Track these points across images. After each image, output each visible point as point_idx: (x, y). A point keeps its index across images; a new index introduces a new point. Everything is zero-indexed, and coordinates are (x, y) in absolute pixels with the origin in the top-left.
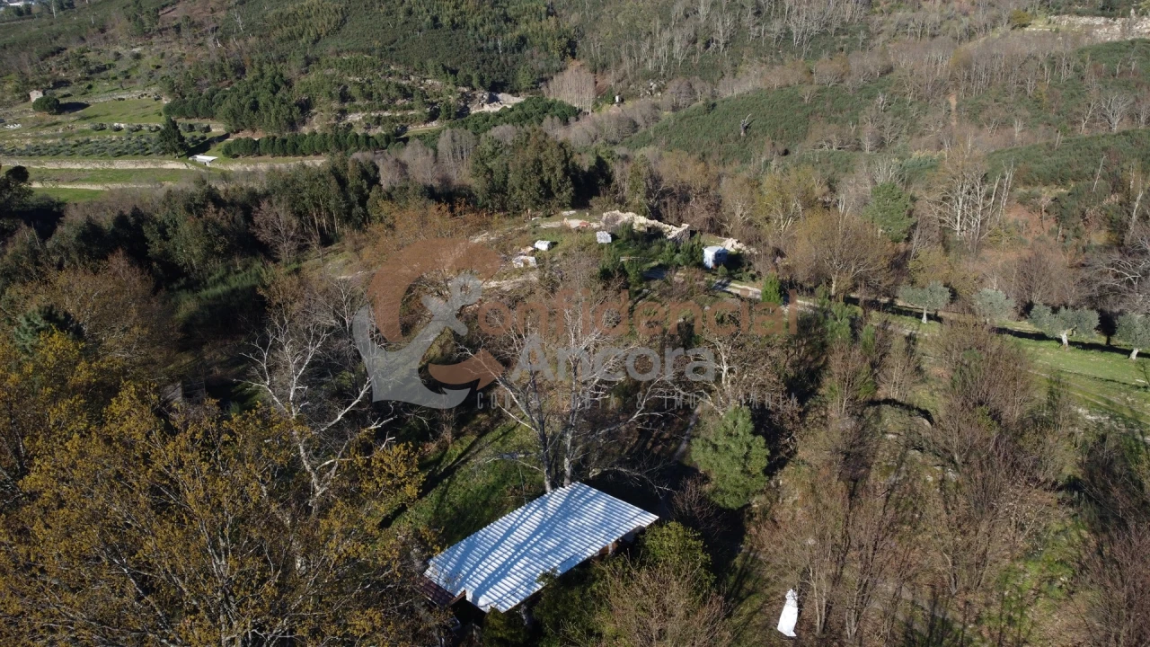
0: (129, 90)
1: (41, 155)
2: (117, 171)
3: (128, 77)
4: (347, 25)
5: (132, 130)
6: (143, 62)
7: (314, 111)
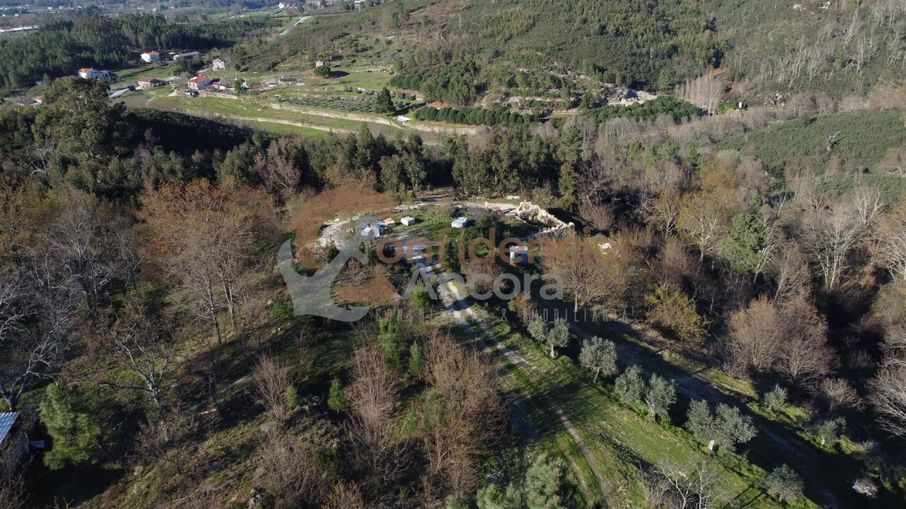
0: (376, 65)
1: (308, 105)
2: (348, 121)
3: (379, 57)
4: (535, 28)
5: (367, 94)
6: (391, 47)
7: (487, 92)
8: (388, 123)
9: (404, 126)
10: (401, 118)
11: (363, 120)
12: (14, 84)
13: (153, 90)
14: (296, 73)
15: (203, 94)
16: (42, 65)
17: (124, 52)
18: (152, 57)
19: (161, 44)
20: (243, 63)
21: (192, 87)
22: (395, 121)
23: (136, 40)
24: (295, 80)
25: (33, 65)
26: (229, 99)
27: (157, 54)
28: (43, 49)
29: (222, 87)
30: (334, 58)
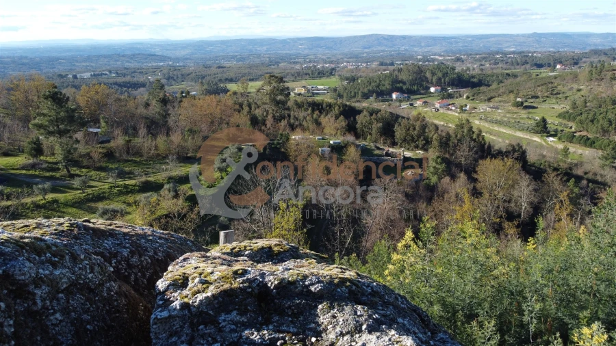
0: (560, 104)
1: (497, 123)
3: (566, 99)
8: (539, 141)
9: (548, 144)
10: (551, 139)
11: (525, 137)
12: (360, 97)
13: (422, 107)
14: (502, 104)
15: (441, 111)
16: (375, 89)
17: (421, 85)
18: (436, 90)
19: (445, 83)
20: (473, 96)
21: (436, 106)
22: (545, 141)
23: (432, 80)
24: (498, 108)
25: (371, 88)
26: (454, 115)
27: (439, 88)
28: (380, 81)
29: (453, 108)
30: (533, 97)
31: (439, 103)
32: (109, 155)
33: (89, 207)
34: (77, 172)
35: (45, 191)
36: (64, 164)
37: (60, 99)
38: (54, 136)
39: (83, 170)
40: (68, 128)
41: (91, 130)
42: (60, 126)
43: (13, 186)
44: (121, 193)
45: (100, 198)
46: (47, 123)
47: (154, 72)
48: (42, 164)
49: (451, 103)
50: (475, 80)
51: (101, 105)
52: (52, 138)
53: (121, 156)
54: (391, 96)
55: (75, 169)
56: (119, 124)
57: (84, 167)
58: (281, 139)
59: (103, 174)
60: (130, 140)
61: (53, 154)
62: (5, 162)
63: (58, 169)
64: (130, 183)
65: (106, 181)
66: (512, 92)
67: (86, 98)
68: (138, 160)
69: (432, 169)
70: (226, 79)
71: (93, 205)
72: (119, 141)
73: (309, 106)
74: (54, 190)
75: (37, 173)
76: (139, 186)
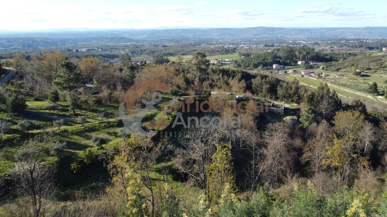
0: (386, 74)
2: (355, 94)
8: (372, 98)
9: (378, 100)
10: (380, 97)
11: (362, 95)
12: (252, 67)
13: (292, 74)
14: (346, 73)
15: (305, 76)
16: (262, 62)
17: (292, 60)
18: (302, 63)
19: (308, 59)
20: (327, 67)
21: (302, 73)
22: (376, 98)
23: (299, 56)
24: (344, 76)
25: (259, 61)
26: (314, 80)
27: (304, 62)
28: (265, 57)
29: (313, 75)
30: (367, 69)
31: (304, 71)
32: (99, 102)
33: (86, 135)
34: (79, 112)
35: (60, 125)
36: (72, 107)
37: (71, 67)
38: (67, 90)
39: (83, 111)
40: (75, 85)
41: (88, 85)
42: (70, 84)
43: (41, 120)
44: (106, 127)
45: (93, 129)
46: (63, 82)
47: (124, 48)
48: (58, 107)
49: (312, 72)
50: (328, 57)
51: (94, 70)
52: (65, 91)
53: (106, 103)
54: (272, 67)
55: (78, 110)
56: (105, 82)
57: (83, 109)
58: (205, 94)
59: (95, 114)
60: (112, 93)
61: (65, 101)
62: (37, 105)
63: (68, 110)
64: (111, 121)
65: (97, 119)
66: (353, 65)
67: (85, 66)
68: (116, 106)
69: (305, 117)
70: (168, 54)
71: (88, 134)
72: (105, 93)
73: (221, 72)
74: (65, 124)
75: (55, 112)
76: (117, 123)
